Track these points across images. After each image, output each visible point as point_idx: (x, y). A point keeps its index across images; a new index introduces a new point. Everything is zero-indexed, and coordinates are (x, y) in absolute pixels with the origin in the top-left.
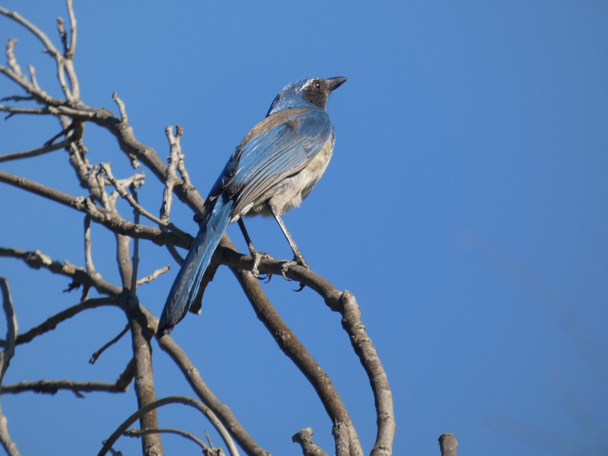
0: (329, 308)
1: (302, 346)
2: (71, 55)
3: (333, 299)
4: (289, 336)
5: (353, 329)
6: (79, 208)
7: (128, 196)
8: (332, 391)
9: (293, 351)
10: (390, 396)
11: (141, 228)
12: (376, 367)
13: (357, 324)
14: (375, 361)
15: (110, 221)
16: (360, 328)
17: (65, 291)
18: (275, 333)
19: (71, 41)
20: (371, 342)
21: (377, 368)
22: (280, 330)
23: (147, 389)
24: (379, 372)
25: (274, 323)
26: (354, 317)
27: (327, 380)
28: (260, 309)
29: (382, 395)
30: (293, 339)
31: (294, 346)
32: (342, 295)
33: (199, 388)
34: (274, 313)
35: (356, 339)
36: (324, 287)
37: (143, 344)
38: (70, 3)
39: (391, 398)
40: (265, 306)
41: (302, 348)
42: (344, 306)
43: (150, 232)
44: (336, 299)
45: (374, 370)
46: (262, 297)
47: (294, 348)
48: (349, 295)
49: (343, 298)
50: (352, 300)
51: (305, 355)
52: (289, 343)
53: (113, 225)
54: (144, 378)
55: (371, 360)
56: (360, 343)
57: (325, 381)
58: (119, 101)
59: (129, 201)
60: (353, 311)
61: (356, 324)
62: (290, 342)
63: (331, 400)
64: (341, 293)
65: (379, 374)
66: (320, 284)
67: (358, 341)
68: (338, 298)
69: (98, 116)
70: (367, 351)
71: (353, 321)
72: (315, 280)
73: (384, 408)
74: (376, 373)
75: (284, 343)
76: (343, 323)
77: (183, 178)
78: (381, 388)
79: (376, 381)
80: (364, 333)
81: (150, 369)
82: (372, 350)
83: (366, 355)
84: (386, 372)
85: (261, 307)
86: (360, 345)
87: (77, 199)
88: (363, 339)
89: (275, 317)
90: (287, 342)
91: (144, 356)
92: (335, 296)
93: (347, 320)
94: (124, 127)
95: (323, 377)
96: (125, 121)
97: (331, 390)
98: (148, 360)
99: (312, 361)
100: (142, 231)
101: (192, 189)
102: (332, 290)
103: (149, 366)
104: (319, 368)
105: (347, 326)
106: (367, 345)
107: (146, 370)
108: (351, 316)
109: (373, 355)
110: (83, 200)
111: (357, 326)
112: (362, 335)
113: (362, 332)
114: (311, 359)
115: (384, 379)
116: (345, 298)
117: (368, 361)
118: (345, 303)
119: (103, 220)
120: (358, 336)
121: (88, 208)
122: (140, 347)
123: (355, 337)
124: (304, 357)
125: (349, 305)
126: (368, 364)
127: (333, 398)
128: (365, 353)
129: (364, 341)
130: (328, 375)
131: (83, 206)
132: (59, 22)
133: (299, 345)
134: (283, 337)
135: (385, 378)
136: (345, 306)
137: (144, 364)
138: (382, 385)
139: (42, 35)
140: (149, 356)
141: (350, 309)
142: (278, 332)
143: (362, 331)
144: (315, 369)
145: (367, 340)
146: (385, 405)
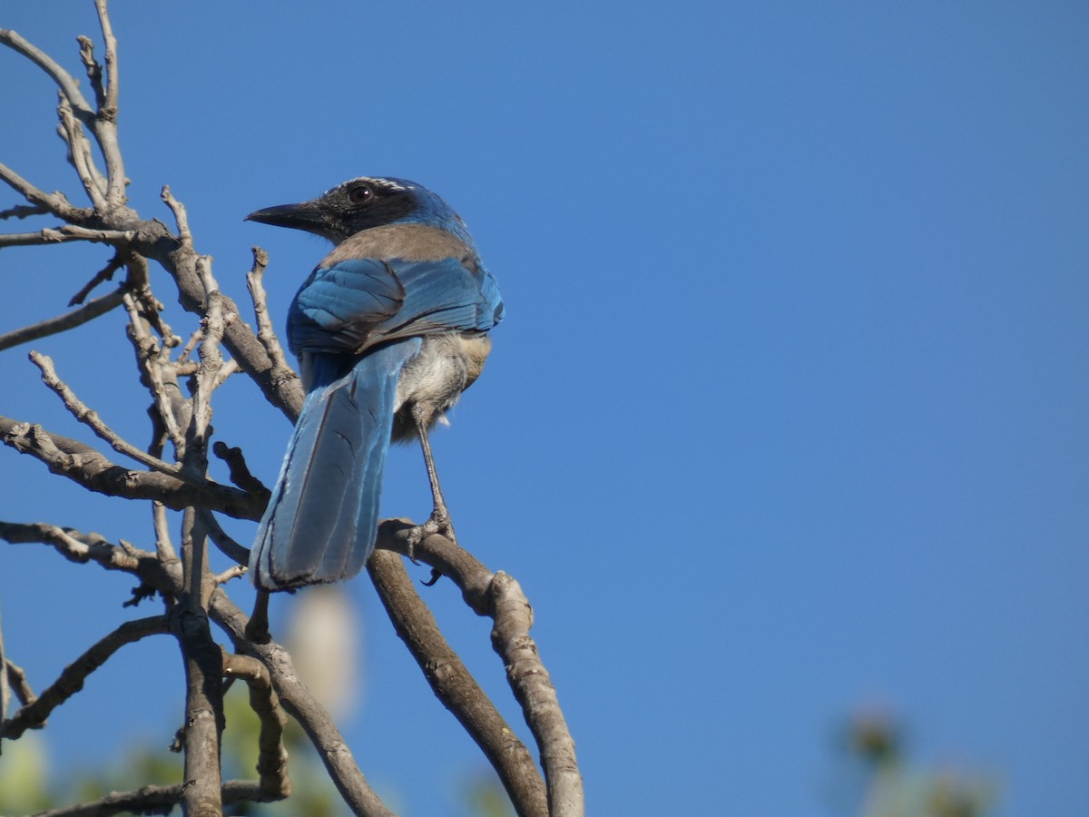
0: (470, 610)
1: (475, 687)
2: (111, 112)
3: (476, 591)
4: (449, 669)
5: (509, 651)
6: (20, 447)
7: (89, 416)
8: (530, 777)
9: (456, 700)
10: (576, 785)
11: (137, 477)
12: (550, 726)
13: (517, 640)
14: (549, 713)
15: (82, 468)
16: (524, 647)
17: (126, 605)
18: (425, 665)
19: (109, 81)
20: (547, 673)
21: (553, 727)
22: (433, 659)
23: (203, 805)
24: (555, 736)
25: (423, 645)
26: (513, 625)
27: (520, 753)
28: (400, 617)
29: (561, 781)
30: (458, 674)
31: (459, 689)
32: (492, 582)
33: (347, 786)
34: (426, 623)
35: (514, 671)
36: (460, 568)
37: (201, 711)
38: (102, 3)
39: (580, 787)
40: (410, 611)
41: (474, 691)
42: (495, 605)
43: (155, 483)
44: (482, 590)
45: (546, 733)
46: (404, 592)
47: (460, 694)
48: (505, 580)
49: (493, 588)
50: (512, 589)
51: (478, 706)
52: (448, 683)
53: (86, 476)
54: (197, 782)
55: (542, 712)
56: (521, 680)
57: (515, 755)
58: (173, 202)
59: (92, 425)
60: (513, 614)
61: (515, 640)
62: (452, 682)
63: (527, 794)
64: (490, 577)
65: (555, 740)
66: (453, 563)
67: (517, 675)
68: (485, 589)
69: (141, 236)
70: (534, 693)
71: (510, 633)
72: (444, 554)
73: (562, 811)
74: (549, 739)
75: (441, 685)
76: (493, 638)
77: (271, 356)
78: (557, 769)
79: (549, 755)
80: (532, 657)
81: (212, 764)
82: (549, 692)
83: (532, 701)
84: (573, 734)
85: (401, 612)
86: (522, 683)
87: (16, 429)
88: (527, 670)
89: (427, 631)
90: (445, 683)
91: (201, 735)
92: (480, 585)
93: (500, 633)
94: (184, 256)
95: (512, 749)
96: (187, 242)
97: (526, 775)
98: (209, 743)
99: (493, 718)
100: (140, 482)
101: (288, 378)
102: (476, 572)
103: (211, 755)
104: (505, 730)
105: (500, 644)
106: (535, 682)
107: (204, 764)
108: (506, 624)
109: (545, 702)
110: (27, 430)
111: (518, 643)
112: (527, 661)
113: (529, 656)
114: (490, 713)
115: (565, 749)
116: (496, 587)
117: (535, 714)
118: (497, 596)
119: (68, 468)
120: (517, 664)
121: (39, 447)
122: (197, 716)
123: (513, 668)
124: (477, 710)
125: (506, 600)
126: (535, 721)
127: (530, 791)
128: (531, 699)
129: (530, 673)
130: (523, 744)
131: (27, 442)
132: (83, 46)
133: (469, 686)
134: (438, 673)
135: (570, 747)
136: (498, 604)
137: (201, 753)
138: (560, 763)
139: (62, 73)
140: (214, 736)
141: (507, 608)
142: (430, 663)
143: (528, 652)
144: (496, 734)
145: (535, 671)
146: (564, 805)
